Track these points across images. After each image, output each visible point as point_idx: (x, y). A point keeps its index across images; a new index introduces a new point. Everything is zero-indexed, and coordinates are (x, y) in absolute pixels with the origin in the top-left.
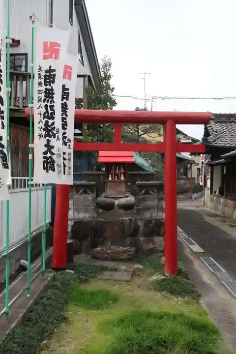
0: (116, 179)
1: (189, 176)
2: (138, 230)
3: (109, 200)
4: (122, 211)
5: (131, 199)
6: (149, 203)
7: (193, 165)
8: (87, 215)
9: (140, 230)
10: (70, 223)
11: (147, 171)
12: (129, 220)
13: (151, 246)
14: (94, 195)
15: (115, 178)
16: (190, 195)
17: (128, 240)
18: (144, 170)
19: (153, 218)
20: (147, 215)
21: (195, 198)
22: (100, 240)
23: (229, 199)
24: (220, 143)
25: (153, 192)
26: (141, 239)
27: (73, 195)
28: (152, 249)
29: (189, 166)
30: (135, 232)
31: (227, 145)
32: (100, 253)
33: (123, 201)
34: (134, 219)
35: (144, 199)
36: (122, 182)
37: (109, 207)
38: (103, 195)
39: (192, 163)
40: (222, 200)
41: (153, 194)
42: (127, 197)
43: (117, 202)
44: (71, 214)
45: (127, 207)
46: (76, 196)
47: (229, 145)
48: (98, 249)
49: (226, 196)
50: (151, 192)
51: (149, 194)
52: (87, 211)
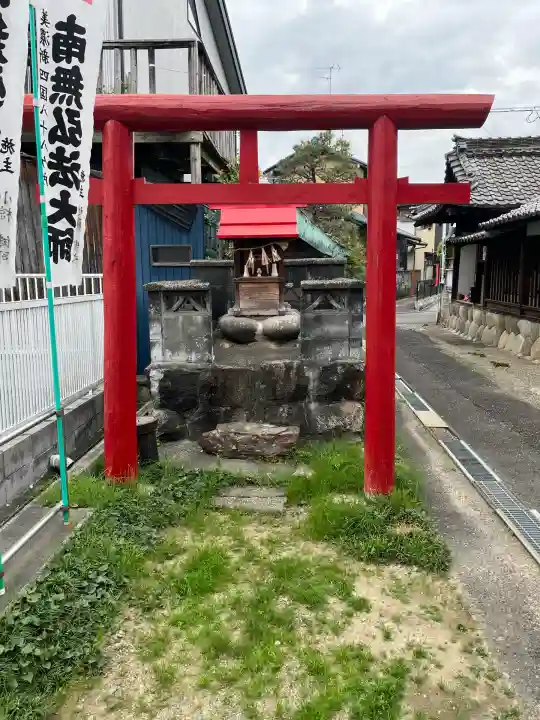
0: (259, 275)
1: (410, 267)
2: (306, 388)
3: (243, 322)
4: (272, 346)
5: (292, 319)
6: (332, 329)
7: (417, 246)
8: (193, 357)
9: (311, 387)
10: (156, 375)
11: (329, 256)
12: (286, 365)
13: (333, 423)
14: (208, 312)
15: (256, 274)
16: (411, 302)
17: (283, 410)
18: (321, 255)
19: (339, 361)
20: (326, 354)
21: (421, 308)
22: (224, 409)
23: (492, 311)
24: (477, 199)
25: (338, 302)
26: (313, 406)
27: (158, 311)
28: (337, 428)
29: (410, 248)
30: (300, 394)
31: (491, 203)
32: (221, 443)
33: (275, 323)
34: (296, 363)
35: (318, 320)
36: (273, 281)
37: (243, 337)
38: (230, 311)
39: (414, 242)
40: (477, 313)
41: (340, 308)
42: (282, 314)
43: (260, 326)
44: (156, 354)
45: (283, 337)
46: (166, 315)
47: (497, 202)
48: (217, 432)
49: (485, 304)
50: (335, 304)
51: (331, 307)
52: (191, 348)
